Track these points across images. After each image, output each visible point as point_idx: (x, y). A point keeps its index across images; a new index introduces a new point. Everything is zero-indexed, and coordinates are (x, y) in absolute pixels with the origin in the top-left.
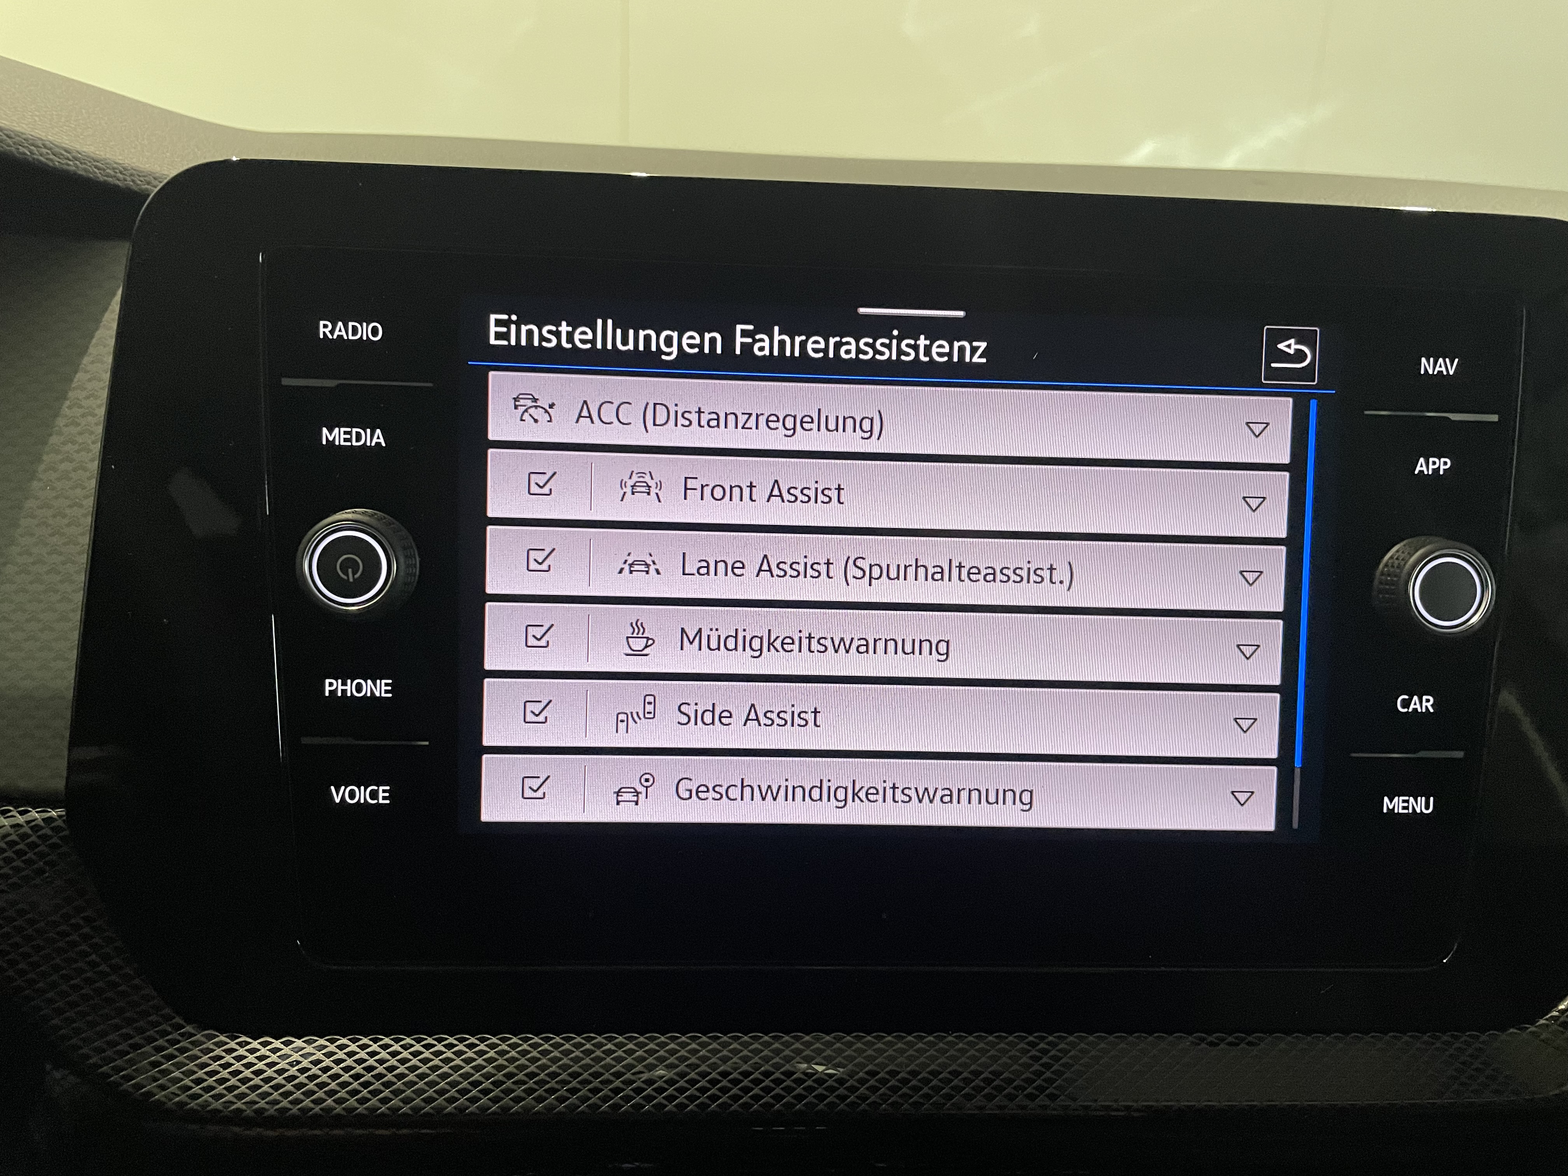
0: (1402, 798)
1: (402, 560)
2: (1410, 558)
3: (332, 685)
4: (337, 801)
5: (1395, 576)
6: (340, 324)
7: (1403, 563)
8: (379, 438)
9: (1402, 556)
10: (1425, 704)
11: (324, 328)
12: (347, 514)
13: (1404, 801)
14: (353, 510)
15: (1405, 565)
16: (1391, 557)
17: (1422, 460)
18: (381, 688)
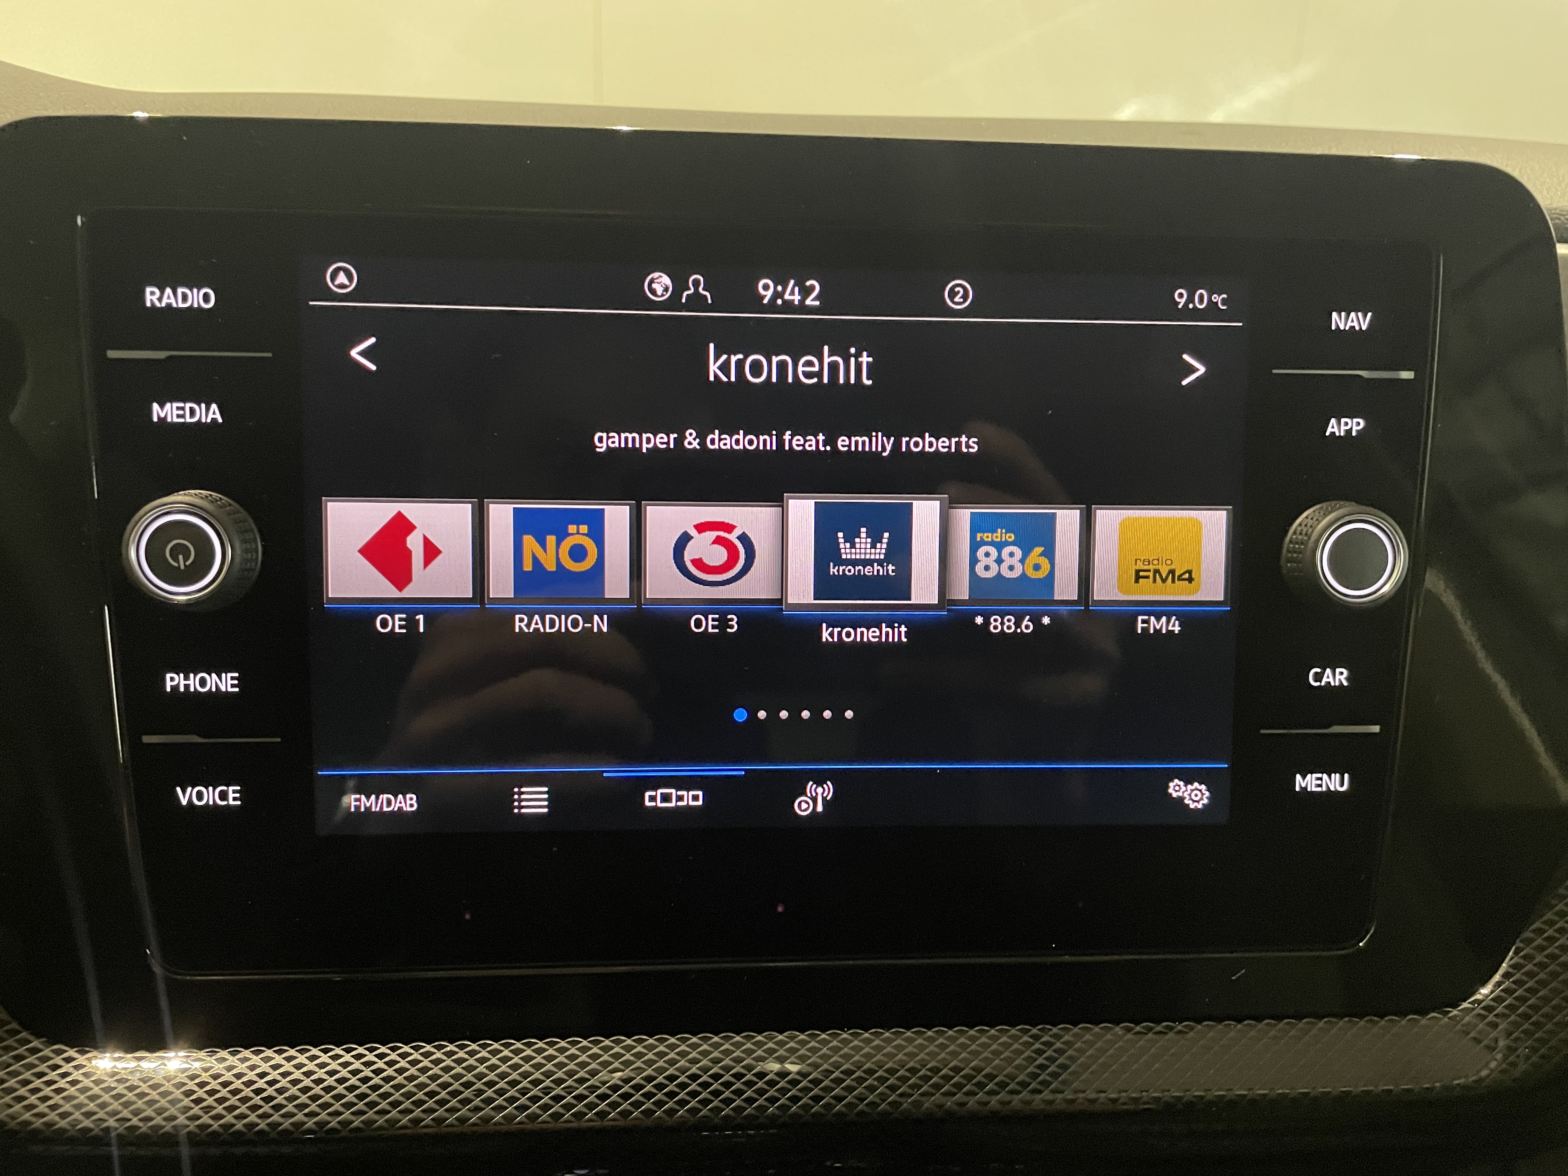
0: (1315, 775)
1: (237, 545)
2: (1318, 524)
5: (1302, 543)
7: (1310, 530)
9: (1310, 522)
12: (180, 497)
13: (1318, 779)
14: (187, 492)
15: (1312, 532)
16: (1300, 525)
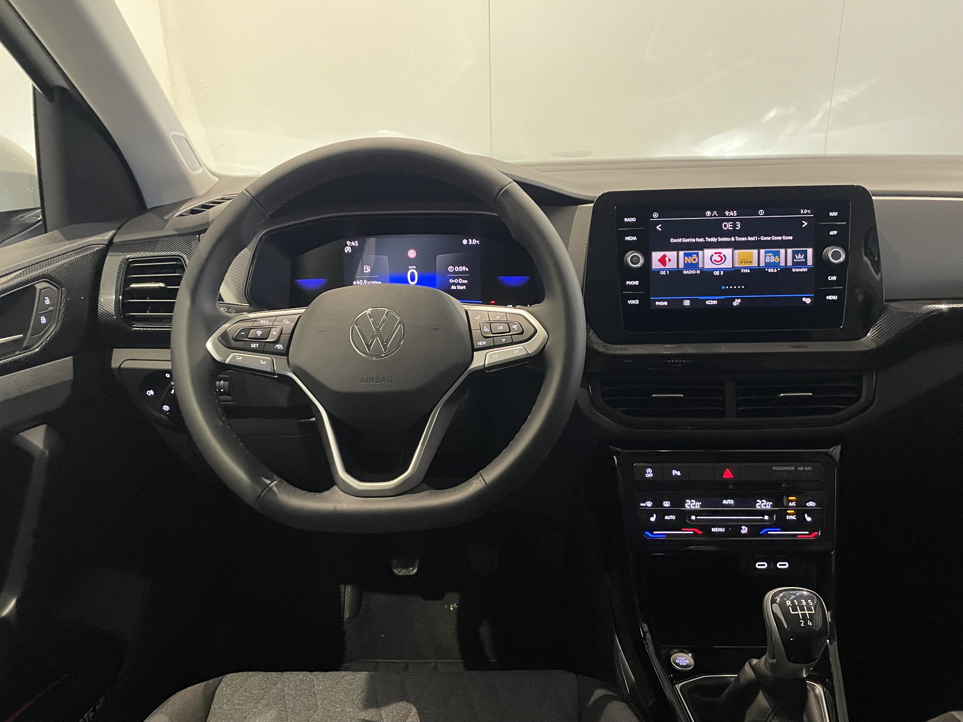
3: (628, 283)
4: (629, 303)
6: (628, 219)
8: (635, 238)
10: (834, 278)
11: (626, 220)
17: (831, 232)
18: (637, 283)
